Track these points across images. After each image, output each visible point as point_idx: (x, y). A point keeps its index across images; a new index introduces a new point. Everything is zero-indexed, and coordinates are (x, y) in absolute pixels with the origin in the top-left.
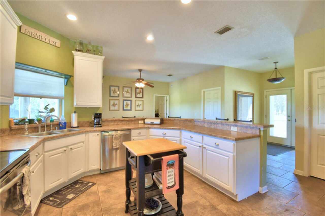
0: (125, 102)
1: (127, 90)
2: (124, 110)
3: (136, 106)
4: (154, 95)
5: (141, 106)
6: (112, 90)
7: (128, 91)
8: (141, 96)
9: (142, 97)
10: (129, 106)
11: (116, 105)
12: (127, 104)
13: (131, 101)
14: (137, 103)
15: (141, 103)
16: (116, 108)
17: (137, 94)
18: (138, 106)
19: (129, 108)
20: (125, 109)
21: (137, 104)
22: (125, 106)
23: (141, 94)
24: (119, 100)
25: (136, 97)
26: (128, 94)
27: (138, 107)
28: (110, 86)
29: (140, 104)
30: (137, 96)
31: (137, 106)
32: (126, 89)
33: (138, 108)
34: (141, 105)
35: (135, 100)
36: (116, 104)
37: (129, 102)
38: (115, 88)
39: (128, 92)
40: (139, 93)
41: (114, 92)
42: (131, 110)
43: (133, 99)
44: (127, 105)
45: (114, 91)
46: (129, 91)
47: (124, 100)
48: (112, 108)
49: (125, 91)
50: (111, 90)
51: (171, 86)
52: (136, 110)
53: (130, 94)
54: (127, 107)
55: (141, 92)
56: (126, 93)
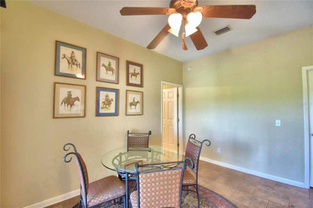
0: (103, 94)
1: (107, 65)
2: (98, 114)
3: (128, 105)
4: (162, 83)
6: (64, 56)
7: (109, 65)
9: (141, 86)
10: (113, 104)
11: (76, 102)
12: (107, 100)
13: (117, 92)
14: (132, 97)
15: (138, 97)
16: (78, 108)
17: (130, 75)
18: (133, 105)
19: (112, 110)
20: (101, 111)
21: (130, 100)
22: (101, 105)
23: (139, 76)
24: (85, 87)
25: (128, 84)
26: (110, 72)
27: (133, 107)
28: (58, 44)
29: (136, 101)
30: (131, 81)
31: (131, 104)
32: (104, 61)
34: (138, 102)
35: (127, 91)
36: (77, 99)
37: (112, 95)
38: (73, 52)
39: (109, 68)
40: (135, 75)
41: (69, 63)
42: (116, 114)
43: (122, 86)
44: (108, 102)
45: (70, 61)
46: (114, 66)
47: (99, 89)
48: (63, 109)
49: (101, 65)
50: (61, 56)
51: (189, 69)
52: (128, 114)
53: (114, 75)
54: (107, 106)
55: (138, 74)
56: (105, 71)
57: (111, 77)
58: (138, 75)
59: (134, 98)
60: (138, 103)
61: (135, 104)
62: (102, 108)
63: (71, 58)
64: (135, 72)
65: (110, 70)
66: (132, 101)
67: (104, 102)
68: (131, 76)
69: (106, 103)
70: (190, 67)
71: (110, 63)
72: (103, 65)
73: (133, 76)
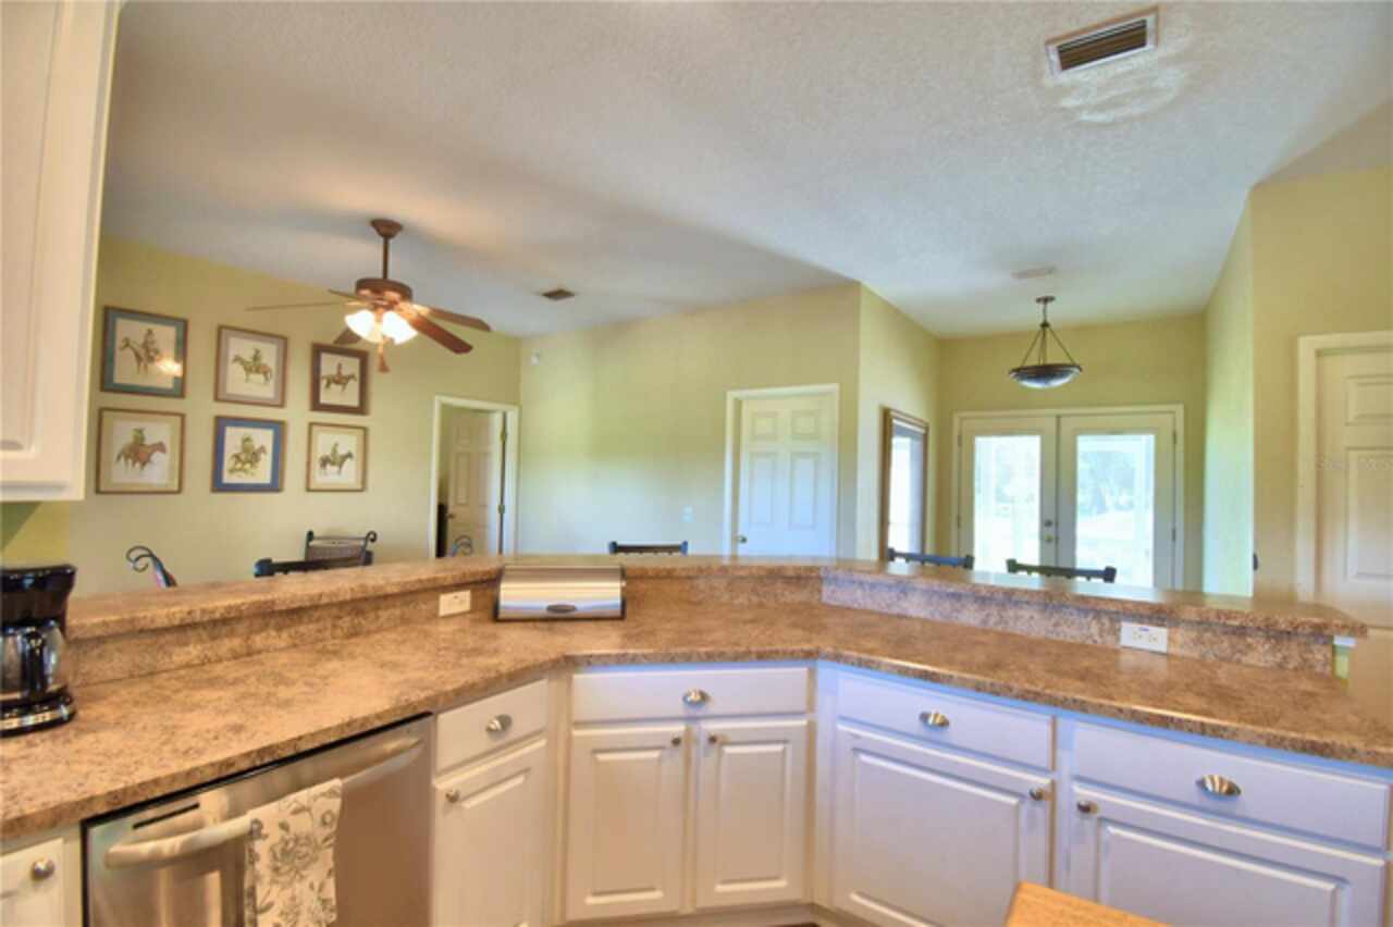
1: (248, 355)
2: (218, 486)
3: (316, 465)
4: (438, 400)
5: (351, 467)
6: (127, 344)
7: (256, 358)
8: (354, 402)
9: (361, 409)
11: (157, 457)
12: (245, 450)
13: (279, 428)
14: (325, 443)
15: (348, 443)
16: (159, 471)
17: (323, 383)
18: (333, 464)
19: (263, 474)
20: (228, 478)
22: (228, 463)
24: (183, 416)
25: (316, 405)
28: (111, 315)
29: (342, 451)
30: (324, 399)
31: (325, 462)
32: (241, 347)
33: (330, 476)
34: (349, 455)
35: (311, 425)
36: (160, 447)
37: (263, 438)
38: (150, 331)
39: (255, 366)
40: (340, 380)
41: (138, 358)
42: (275, 486)
43: (297, 413)
44: (251, 456)
45: (142, 353)
47: (221, 424)
48: (121, 473)
49: (231, 357)
50: (119, 343)
51: (535, 360)
52: (313, 486)
53: (272, 383)
54: (248, 466)
55: (351, 377)
56: (244, 373)
57: (262, 388)
58: (351, 382)
59: (336, 445)
60: (348, 460)
61: (338, 460)
62: (232, 471)
63: (146, 345)
64: (339, 373)
65: (257, 371)
66: (328, 453)
67: (237, 457)
68: (328, 385)
69: (243, 457)
70: (538, 356)
71: (257, 352)
72: (238, 359)
73: (333, 386)
